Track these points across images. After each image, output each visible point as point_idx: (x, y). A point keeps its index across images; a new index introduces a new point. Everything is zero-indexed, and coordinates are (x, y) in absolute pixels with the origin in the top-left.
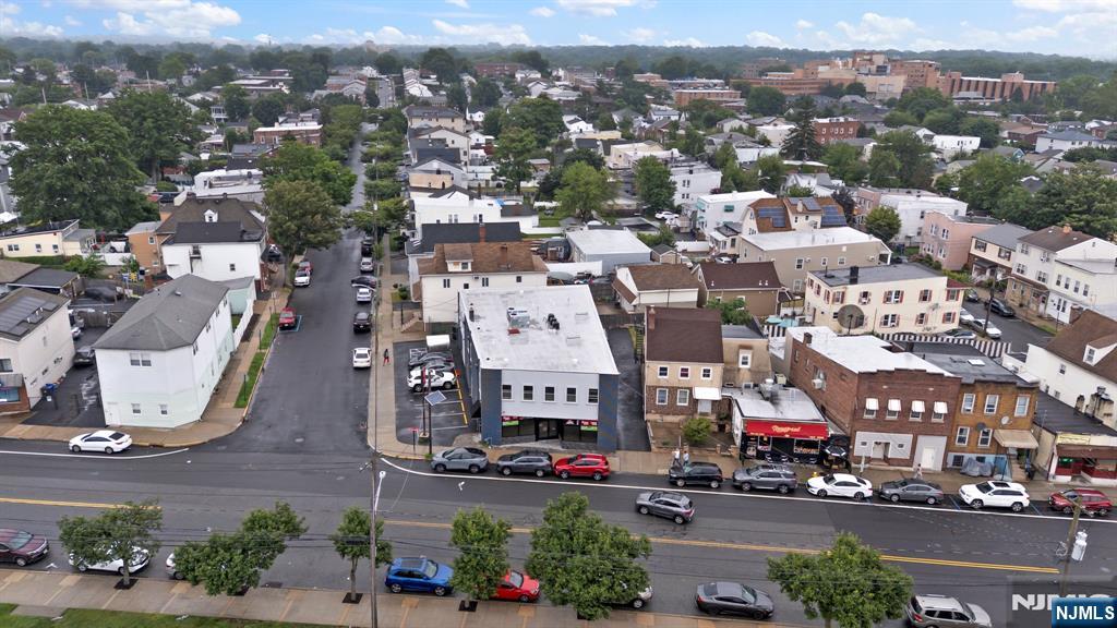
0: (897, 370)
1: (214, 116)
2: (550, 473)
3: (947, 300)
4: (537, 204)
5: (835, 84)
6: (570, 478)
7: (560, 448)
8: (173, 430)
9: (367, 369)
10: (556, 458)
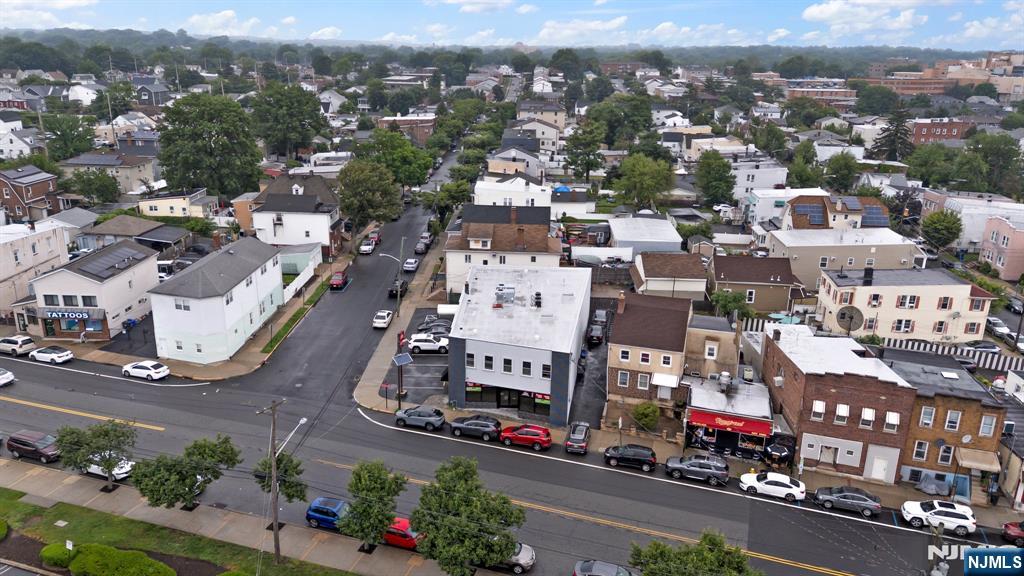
0: (846, 374)
1: (360, 106)
2: (496, 438)
3: (971, 309)
4: (602, 192)
5: (962, 84)
6: (512, 445)
7: (516, 417)
8: (205, 366)
9: (383, 330)
10: (505, 425)
